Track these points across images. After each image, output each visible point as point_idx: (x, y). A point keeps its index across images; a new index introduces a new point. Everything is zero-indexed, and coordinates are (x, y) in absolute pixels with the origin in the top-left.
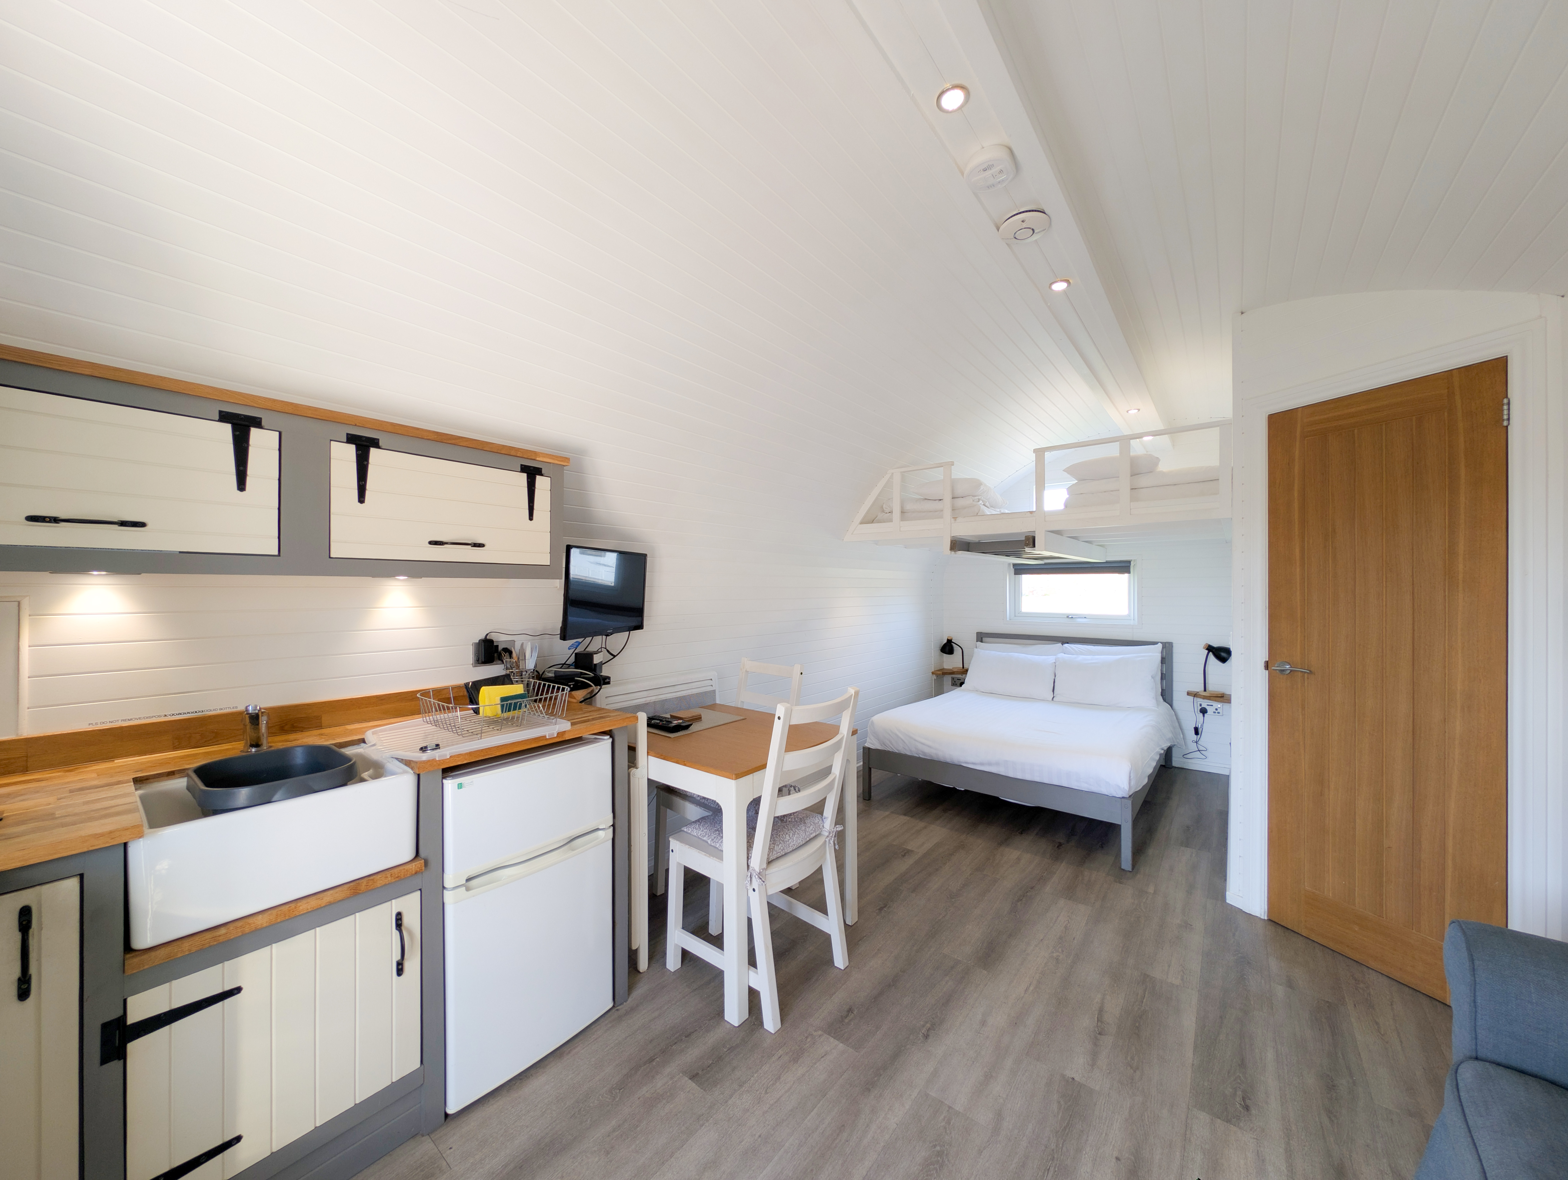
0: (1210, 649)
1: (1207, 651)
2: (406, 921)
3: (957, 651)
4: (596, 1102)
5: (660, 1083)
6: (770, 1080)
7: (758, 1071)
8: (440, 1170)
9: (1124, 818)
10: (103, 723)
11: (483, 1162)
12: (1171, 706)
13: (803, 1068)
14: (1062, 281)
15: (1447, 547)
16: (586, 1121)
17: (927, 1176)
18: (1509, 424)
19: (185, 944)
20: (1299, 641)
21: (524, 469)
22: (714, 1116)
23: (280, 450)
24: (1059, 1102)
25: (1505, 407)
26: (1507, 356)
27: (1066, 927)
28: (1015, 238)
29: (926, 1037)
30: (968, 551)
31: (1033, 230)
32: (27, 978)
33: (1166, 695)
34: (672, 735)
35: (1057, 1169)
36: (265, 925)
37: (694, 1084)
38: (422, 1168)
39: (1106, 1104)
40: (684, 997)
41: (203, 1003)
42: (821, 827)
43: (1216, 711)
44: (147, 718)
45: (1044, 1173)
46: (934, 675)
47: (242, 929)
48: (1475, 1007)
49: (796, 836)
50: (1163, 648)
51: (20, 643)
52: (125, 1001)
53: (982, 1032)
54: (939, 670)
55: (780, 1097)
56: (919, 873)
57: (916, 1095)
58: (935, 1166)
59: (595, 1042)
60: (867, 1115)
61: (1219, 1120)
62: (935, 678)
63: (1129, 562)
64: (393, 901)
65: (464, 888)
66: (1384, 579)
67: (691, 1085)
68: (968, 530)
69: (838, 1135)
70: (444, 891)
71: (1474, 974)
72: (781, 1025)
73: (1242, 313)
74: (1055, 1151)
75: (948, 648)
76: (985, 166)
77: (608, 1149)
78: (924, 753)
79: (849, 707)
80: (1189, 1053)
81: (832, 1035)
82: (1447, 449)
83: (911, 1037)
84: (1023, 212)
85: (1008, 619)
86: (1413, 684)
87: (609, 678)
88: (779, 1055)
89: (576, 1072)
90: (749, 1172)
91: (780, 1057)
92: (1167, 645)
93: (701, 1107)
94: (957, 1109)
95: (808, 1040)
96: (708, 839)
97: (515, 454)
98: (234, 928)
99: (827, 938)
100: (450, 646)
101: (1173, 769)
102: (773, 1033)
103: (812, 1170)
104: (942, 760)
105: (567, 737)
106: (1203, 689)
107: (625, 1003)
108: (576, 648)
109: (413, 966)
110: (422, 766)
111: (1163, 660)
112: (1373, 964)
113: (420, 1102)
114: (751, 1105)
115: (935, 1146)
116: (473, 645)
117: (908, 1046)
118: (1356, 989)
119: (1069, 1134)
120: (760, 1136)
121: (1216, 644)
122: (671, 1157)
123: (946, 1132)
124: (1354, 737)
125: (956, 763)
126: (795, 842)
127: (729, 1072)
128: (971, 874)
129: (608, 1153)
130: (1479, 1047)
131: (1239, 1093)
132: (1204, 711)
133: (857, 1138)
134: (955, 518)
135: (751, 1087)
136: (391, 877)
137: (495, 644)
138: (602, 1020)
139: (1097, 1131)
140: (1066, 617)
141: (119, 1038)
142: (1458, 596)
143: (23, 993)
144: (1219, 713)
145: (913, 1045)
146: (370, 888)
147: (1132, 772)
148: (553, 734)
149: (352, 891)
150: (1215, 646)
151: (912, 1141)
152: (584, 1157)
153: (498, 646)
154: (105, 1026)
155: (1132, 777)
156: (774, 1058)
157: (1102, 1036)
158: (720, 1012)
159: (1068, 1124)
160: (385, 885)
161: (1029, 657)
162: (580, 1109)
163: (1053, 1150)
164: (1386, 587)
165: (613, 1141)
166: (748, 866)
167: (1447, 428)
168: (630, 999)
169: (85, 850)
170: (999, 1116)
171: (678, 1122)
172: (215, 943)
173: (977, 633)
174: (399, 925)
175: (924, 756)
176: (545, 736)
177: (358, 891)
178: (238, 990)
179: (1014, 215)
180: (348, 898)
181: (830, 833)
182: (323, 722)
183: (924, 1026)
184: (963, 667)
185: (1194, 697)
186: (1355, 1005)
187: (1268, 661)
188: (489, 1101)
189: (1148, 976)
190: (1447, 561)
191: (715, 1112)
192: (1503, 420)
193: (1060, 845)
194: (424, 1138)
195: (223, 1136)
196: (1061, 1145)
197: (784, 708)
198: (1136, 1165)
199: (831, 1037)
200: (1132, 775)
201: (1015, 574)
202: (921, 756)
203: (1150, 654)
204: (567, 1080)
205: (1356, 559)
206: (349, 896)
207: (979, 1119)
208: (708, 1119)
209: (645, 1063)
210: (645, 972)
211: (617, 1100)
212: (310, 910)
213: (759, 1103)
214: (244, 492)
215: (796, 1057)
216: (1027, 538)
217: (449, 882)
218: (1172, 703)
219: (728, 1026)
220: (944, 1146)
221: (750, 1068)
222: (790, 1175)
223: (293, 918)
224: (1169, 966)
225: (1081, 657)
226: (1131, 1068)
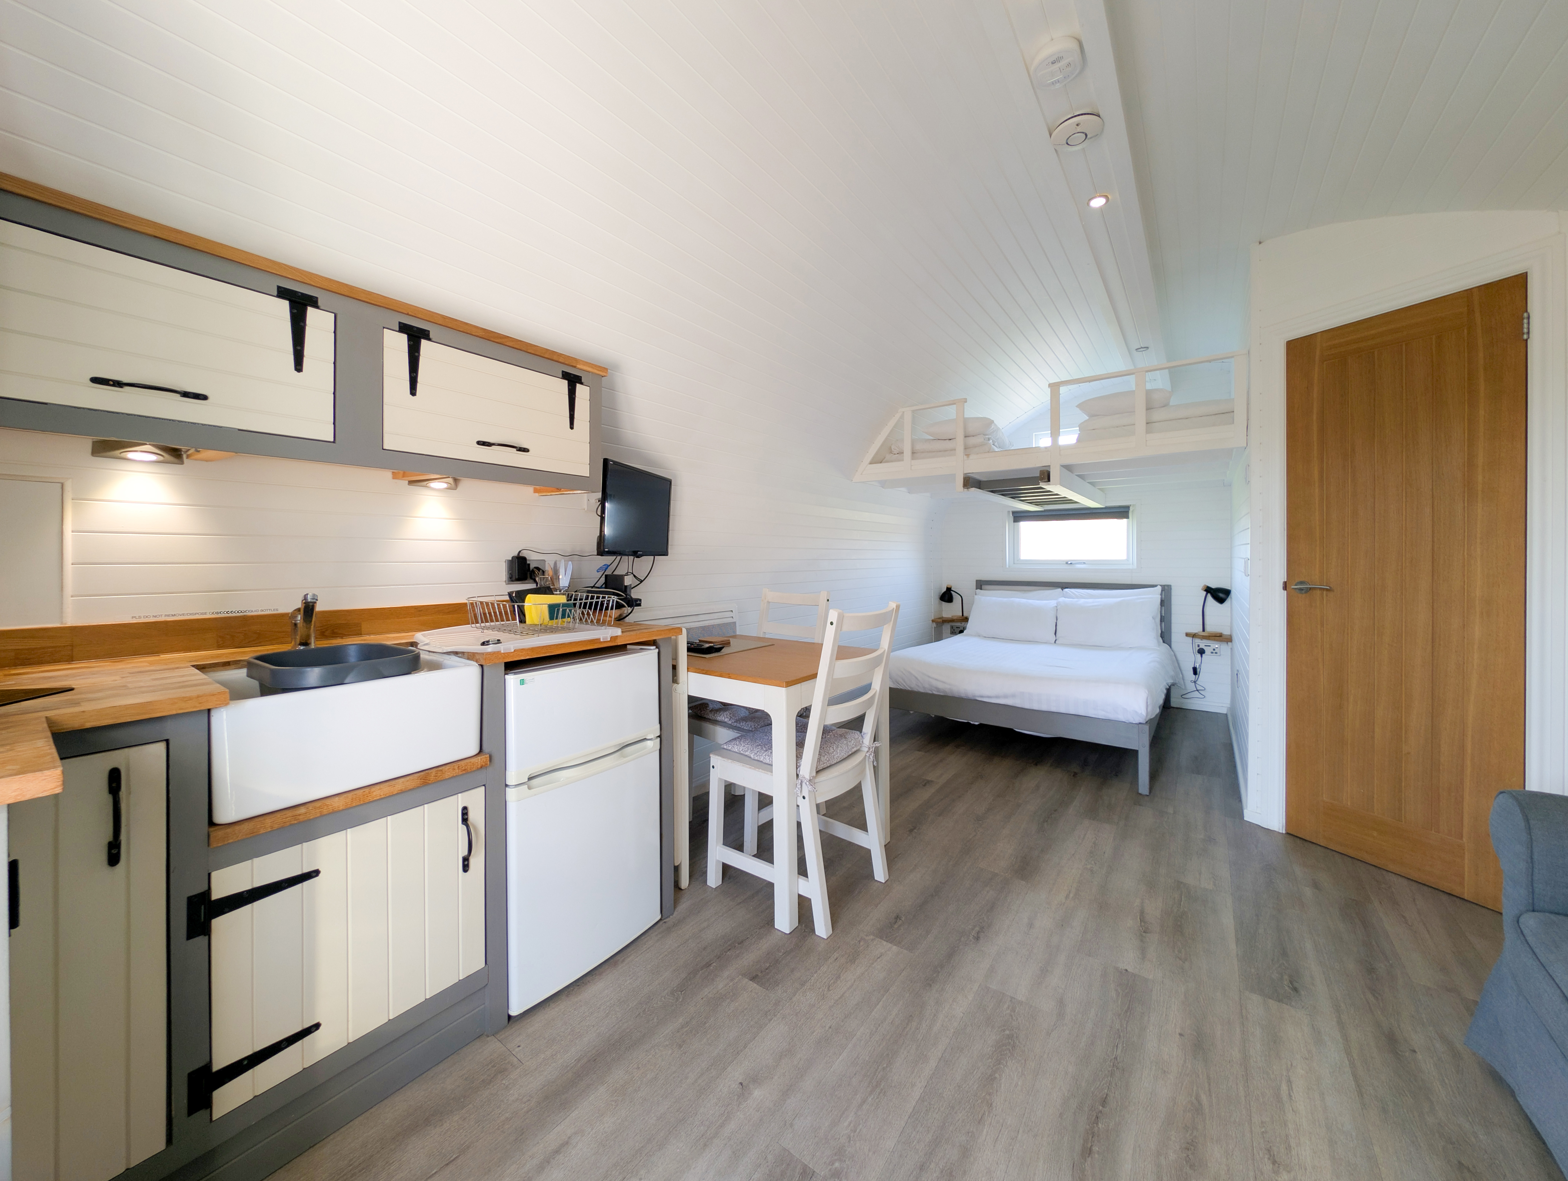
0: (1208, 590)
1: (1205, 593)
2: (471, 816)
3: (957, 599)
4: (659, 1003)
5: (721, 984)
6: (831, 978)
7: (816, 972)
8: (511, 1065)
9: (1141, 744)
10: (147, 617)
11: (554, 1057)
12: (1170, 646)
13: (861, 968)
14: (1100, 196)
15: (1466, 460)
16: (652, 1020)
17: (1001, 1055)
18: (1529, 338)
19: (267, 820)
20: (1318, 559)
21: (566, 376)
22: (781, 1012)
23: (335, 332)
24: (1116, 990)
25: (1525, 321)
26: (1527, 273)
27: (1094, 843)
28: (1067, 144)
29: (977, 938)
30: (980, 489)
31: (1086, 135)
32: (118, 843)
33: (1165, 636)
34: (707, 656)
35: (1124, 1045)
36: (341, 808)
37: (755, 985)
38: (493, 1064)
39: (1162, 990)
40: (730, 910)
41: (284, 884)
42: (861, 742)
43: (1214, 652)
44: (190, 614)
45: (1113, 1049)
46: (934, 623)
47: (320, 810)
48: (1532, 862)
49: (839, 748)
50: (1162, 591)
51: (64, 527)
52: (209, 875)
53: (1031, 934)
54: (939, 618)
55: (844, 994)
56: (942, 800)
57: (977, 988)
58: (1008, 1047)
59: (648, 951)
60: (932, 1006)
61: (1270, 1000)
62: (935, 626)
63: (1128, 507)
64: (459, 794)
65: (527, 786)
66: (1404, 495)
67: (753, 985)
68: (980, 466)
69: (907, 1024)
70: (507, 788)
71: (1530, 833)
72: (833, 931)
73: (1260, 243)
74: (1120, 1031)
75: (947, 596)
76: (1054, 58)
77: (680, 1043)
78: (938, 689)
79: (891, 621)
80: (1233, 946)
81: (884, 939)
82: (1466, 365)
83: (962, 939)
84: (1079, 115)
85: (1007, 567)
86: (1433, 593)
87: (640, 600)
88: (835, 957)
89: (634, 978)
90: (826, 1058)
91: (837, 959)
92: (1166, 587)
93: (766, 1004)
94: (1020, 999)
95: (862, 944)
96: (751, 754)
97: (557, 359)
98: (313, 808)
99: (866, 854)
100: (484, 562)
101: (1171, 709)
102: (826, 938)
103: (888, 1055)
104: (956, 695)
105: (620, 642)
106: (1202, 630)
107: (671, 916)
108: (605, 571)
109: (477, 862)
110: (489, 657)
111: (1162, 603)
112: (1391, 867)
113: (484, 1003)
114: (816, 1001)
115: (1004, 1030)
116: (505, 562)
117: (961, 947)
118: (1379, 889)
119: (1131, 1016)
120: (830, 1027)
121: (1213, 586)
122: (745, 1047)
123: (1012, 1019)
124: (1373, 649)
125: (971, 697)
126: (838, 754)
127: (788, 973)
128: (993, 800)
129: (680, 1046)
130: (1535, 900)
131: (1286, 977)
132: (1201, 652)
133: (927, 1026)
134: (968, 455)
135: (813, 986)
136: (459, 769)
137: (528, 562)
138: (651, 931)
139: (1157, 1012)
140: (1065, 563)
141: (205, 913)
142: (1477, 506)
143: (113, 859)
144: (1216, 653)
145: (965, 946)
146: (438, 779)
147: (1148, 698)
148: (607, 638)
149: (422, 780)
150: (1213, 587)
151: (981, 1027)
152: (657, 1051)
153: (529, 565)
154: (190, 900)
155: (1149, 703)
156: (830, 961)
157: (1148, 934)
158: (771, 921)
159: (1129, 1008)
160: (453, 777)
161: (1031, 601)
162: (645, 1010)
163: (1118, 1030)
164: (1406, 502)
165: (683, 1037)
166: (797, 775)
167: (1466, 344)
168: (676, 913)
169: (174, 712)
170: (1061, 1003)
171: (745, 1018)
172: (296, 822)
173: (977, 581)
174: (465, 820)
175: (938, 692)
176: (600, 639)
177: (427, 781)
178: (316, 873)
179: (1069, 119)
180: (418, 787)
181: (869, 748)
182: (363, 630)
183: (973, 929)
184: (963, 615)
185: (1193, 637)
186: (1381, 903)
187: (1286, 582)
188: (549, 1005)
189: (1181, 883)
190: (1466, 473)
191: (781, 1008)
192: (1523, 334)
193: (1075, 774)
194: (488, 1038)
195: (302, 1022)
196: (1125, 1026)
197: (837, 613)
198: (1199, 1039)
199: (883, 941)
200: (1148, 701)
201: (1014, 522)
202: (934, 693)
203: (1150, 596)
204: (625, 984)
205: (1376, 477)
206: (419, 785)
207: (1042, 1007)
208: (776, 1014)
209: (702, 969)
210: (686, 889)
211: (680, 1000)
212: (382, 797)
213: (823, 999)
214: (301, 373)
215: (853, 958)
216: (1042, 472)
217: (511, 779)
218: (1171, 644)
219: (780, 933)
220: (1013, 1030)
221: (809, 970)
222: (867, 1059)
223: (368, 803)
224: (1200, 874)
225: (1082, 601)
226: (1180, 959)
